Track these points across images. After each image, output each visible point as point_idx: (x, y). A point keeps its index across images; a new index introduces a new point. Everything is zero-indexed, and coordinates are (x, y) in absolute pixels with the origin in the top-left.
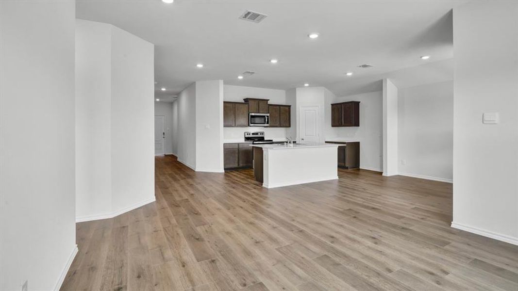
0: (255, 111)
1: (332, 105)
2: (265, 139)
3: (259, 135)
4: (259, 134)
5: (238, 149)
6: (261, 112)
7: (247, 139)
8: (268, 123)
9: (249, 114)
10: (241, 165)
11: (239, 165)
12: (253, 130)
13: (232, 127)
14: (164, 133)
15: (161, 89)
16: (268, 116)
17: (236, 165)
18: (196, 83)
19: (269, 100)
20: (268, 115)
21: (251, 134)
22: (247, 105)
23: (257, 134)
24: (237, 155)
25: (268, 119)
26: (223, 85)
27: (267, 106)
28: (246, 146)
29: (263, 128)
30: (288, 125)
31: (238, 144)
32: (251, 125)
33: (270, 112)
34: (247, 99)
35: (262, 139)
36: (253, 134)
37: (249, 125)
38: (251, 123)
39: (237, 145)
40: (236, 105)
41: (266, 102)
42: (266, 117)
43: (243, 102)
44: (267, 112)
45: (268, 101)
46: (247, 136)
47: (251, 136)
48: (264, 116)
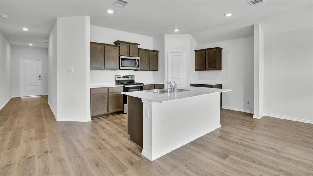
0: (126, 54)
1: (196, 51)
2: (136, 82)
3: (130, 79)
4: (130, 77)
5: (108, 94)
6: (132, 55)
7: (118, 82)
8: (138, 67)
9: (119, 57)
10: (111, 111)
11: (108, 111)
12: (123, 73)
13: (102, 70)
14: (40, 76)
15: (22, 28)
16: (138, 60)
17: (106, 112)
18: (58, 18)
19: (139, 44)
20: (138, 58)
21: (122, 77)
22: (118, 48)
23: (127, 77)
24: (106, 101)
25: (138, 62)
26: (90, 25)
27: (138, 50)
28: (116, 90)
29: (133, 71)
30: (156, 69)
31: (108, 88)
32: (121, 68)
33: (140, 56)
34: (118, 41)
35: (132, 82)
36: (123, 77)
37: (119, 68)
38: (121, 67)
39: (106, 90)
40: (106, 47)
41: (137, 46)
42: (137, 61)
43: (114, 44)
44: (138, 56)
45: (139, 46)
46: (117, 79)
47: (122, 79)
48: (135, 60)
